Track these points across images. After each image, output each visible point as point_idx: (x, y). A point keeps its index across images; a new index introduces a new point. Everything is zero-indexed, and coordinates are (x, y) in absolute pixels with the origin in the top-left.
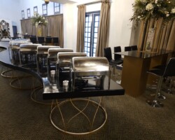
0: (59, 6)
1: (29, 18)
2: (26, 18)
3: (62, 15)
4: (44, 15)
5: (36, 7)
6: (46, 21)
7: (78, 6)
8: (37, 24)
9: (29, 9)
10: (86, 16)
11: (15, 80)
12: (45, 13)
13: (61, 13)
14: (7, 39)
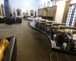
0: (56, 2)
1: (41, 9)
2: (40, 8)
3: (56, 6)
4: (48, 7)
5: (45, 4)
6: (49, 10)
7: (66, 2)
8: (45, 11)
9: (42, 5)
10: (70, 6)
11: (35, 34)
12: (48, 6)
13: (56, 5)
14: (33, 17)
